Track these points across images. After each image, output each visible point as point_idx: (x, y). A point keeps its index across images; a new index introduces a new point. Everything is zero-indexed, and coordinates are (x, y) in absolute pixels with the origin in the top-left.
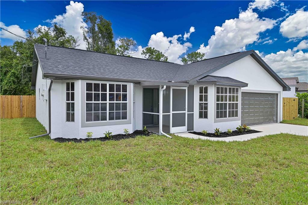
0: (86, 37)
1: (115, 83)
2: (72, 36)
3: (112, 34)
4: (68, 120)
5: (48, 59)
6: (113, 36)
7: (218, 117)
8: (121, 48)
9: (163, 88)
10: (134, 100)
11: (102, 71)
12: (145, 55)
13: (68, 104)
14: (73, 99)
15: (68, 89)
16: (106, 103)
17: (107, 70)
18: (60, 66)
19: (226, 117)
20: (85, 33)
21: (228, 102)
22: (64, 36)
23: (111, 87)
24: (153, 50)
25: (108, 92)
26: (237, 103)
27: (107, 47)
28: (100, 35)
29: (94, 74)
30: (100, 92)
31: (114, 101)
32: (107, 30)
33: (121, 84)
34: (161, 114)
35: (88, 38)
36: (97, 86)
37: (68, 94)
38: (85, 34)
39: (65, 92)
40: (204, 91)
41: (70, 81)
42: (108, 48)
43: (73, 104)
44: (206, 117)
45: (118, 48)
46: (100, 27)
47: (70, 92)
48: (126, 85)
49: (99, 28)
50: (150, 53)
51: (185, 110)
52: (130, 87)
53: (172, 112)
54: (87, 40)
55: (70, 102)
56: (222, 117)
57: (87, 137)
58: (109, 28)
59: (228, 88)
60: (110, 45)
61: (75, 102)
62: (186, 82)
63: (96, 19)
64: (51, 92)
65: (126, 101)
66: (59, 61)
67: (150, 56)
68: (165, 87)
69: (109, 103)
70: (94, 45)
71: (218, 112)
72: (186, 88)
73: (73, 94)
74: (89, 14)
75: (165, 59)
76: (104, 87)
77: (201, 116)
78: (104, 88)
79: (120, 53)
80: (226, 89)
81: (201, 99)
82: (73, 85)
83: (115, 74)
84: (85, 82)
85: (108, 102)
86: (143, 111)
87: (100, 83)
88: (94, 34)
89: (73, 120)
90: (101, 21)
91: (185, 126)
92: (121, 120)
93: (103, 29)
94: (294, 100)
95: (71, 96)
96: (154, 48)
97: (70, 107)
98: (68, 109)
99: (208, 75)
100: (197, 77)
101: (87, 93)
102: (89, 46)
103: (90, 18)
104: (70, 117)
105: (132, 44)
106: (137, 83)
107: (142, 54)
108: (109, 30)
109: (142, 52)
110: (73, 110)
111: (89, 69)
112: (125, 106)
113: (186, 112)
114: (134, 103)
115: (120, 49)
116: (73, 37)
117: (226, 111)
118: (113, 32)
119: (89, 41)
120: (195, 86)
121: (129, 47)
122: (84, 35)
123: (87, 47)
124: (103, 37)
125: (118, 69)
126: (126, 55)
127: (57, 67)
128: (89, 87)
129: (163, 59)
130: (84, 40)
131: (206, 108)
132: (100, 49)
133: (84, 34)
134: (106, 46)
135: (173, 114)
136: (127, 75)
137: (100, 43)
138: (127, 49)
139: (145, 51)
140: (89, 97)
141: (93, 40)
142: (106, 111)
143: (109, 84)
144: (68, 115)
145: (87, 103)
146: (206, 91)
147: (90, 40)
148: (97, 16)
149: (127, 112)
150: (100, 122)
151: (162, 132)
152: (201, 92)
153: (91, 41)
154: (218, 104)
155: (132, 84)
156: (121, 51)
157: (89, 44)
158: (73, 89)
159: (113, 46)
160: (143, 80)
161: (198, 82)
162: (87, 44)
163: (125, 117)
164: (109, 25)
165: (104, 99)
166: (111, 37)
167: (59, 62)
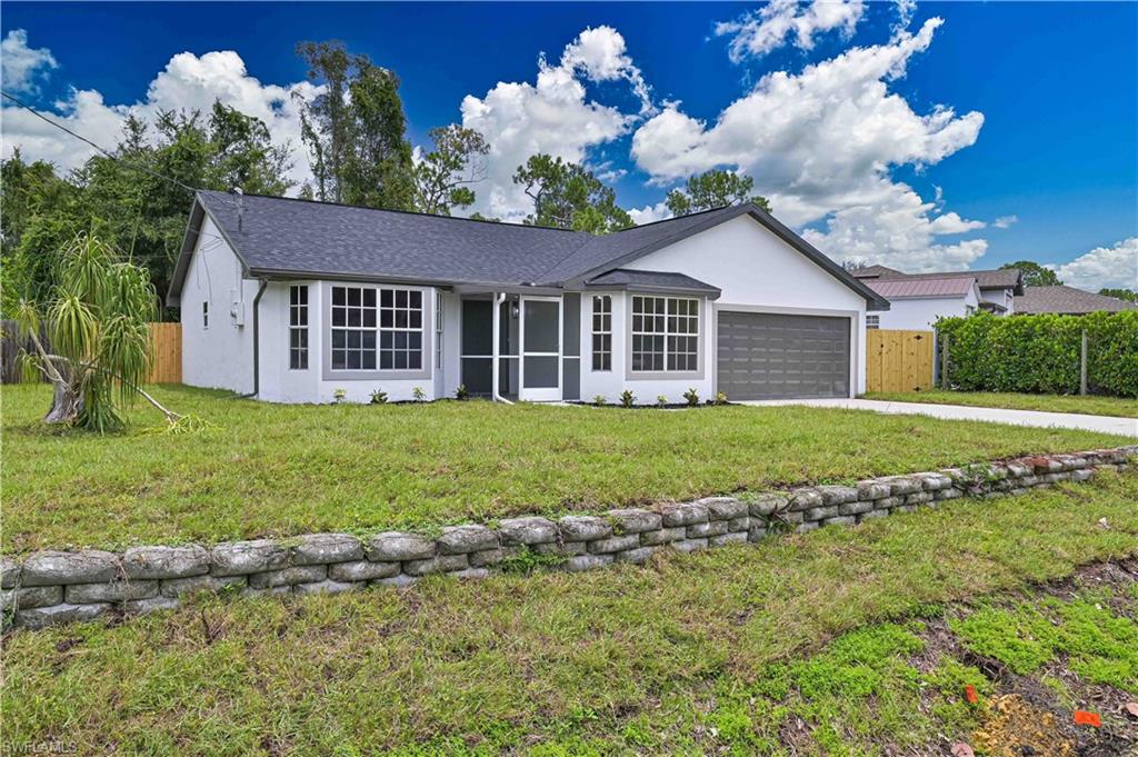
0: (309, 128)
1: (394, 288)
2: (260, 119)
3: (402, 119)
4: (294, 365)
5: (245, 235)
6: (405, 124)
7: (636, 367)
8: (436, 163)
9: (499, 298)
10: (439, 325)
11: (366, 260)
12: (525, 186)
13: (294, 333)
14: (305, 321)
15: (294, 301)
16: (375, 332)
17: (377, 259)
18: (275, 252)
19: (662, 369)
20: (306, 113)
21: (666, 334)
22: (246, 139)
23: (386, 296)
24: (556, 166)
25: (378, 308)
26: (696, 338)
27: (384, 165)
28: (359, 122)
29: (348, 269)
30: (362, 307)
31: (392, 326)
32: (382, 103)
33: (409, 289)
34: (496, 357)
35: (318, 133)
36: (354, 293)
37: (294, 311)
38: (308, 118)
39: (288, 306)
40: (602, 306)
41: (299, 284)
42: (388, 169)
43: (305, 332)
44: (607, 366)
45: (423, 163)
46: (359, 98)
47: (299, 306)
48: (420, 293)
49: (357, 99)
50: (546, 177)
51: (557, 351)
52: (430, 297)
53: (522, 354)
54: (315, 138)
55: (299, 326)
56: (651, 369)
57: (335, 400)
58: (390, 97)
59: (666, 299)
60: (394, 156)
61: (310, 326)
62: (557, 286)
63: (344, 64)
64: (260, 306)
65: (420, 327)
66: (269, 237)
67: (544, 186)
68: (503, 296)
69: (382, 332)
70: (337, 157)
71: (636, 357)
72: (560, 300)
73: (304, 311)
74: (320, 48)
75: (605, 197)
76: (370, 296)
77: (596, 367)
78: (370, 299)
79: (430, 181)
80: (660, 302)
81: (596, 327)
82: (304, 290)
83: (396, 266)
84: (330, 286)
85: (378, 328)
86: (464, 354)
87: (362, 287)
88: (337, 117)
89: (305, 366)
90: (362, 74)
91: (557, 386)
92: (408, 370)
93: (370, 101)
94: (919, 338)
95: (299, 316)
96: (559, 160)
97: (299, 339)
98: (294, 342)
99: (616, 270)
100: (587, 273)
101: (334, 309)
102: (320, 159)
103: (323, 62)
104: (299, 360)
105: (477, 147)
106: (444, 288)
107: (516, 182)
108: (391, 105)
109: (517, 174)
110: (305, 344)
111: (337, 256)
112: (416, 339)
113: (560, 355)
114: (439, 334)
115: (430, 165)
116: (262, 123)
117: (662, 355)
118: (403, 112)
119: (319, 142)
120: (585, 295)
121: (464, 158)
122: (304, 121)
123: (315, 164)
124: (371, 128)
125: (405, 255)
126: (453, 185)
127: (269, 253)
128: (338, 296)
129: (596, 197)
130: (303, 139)
131: (608, 346)
132: (361, 171)
133: (303, 117)
134: (378, 160)
135: (525, 357)
136: (422, 269)
137: (358, 148)
138: (455, 166)
139: (528, 170)
140: (338, 317)
141: (334, 138)
142: (375, 347)
143: (382, 291)
144: (294, 355)
145: (333, 330)
146: (608, 308)
147: (326, 139)
148: (350, 57)
149: (420, 353)
150: (362, 370)
151: (498, 396)
152: (597, 307)
153: (328, 143)
154: (636, 339)
155: (433, 291)
156: (434, 173)
157: (319, 152)
158: (304, 300)
159: (403, 160)
160: (461, 280)
161: (587, 285)
162: (314, 151)
163: (416, 363)
164: (390, 89)
165: (370, 321)
166: (399, 131)
167: (270, 241)
